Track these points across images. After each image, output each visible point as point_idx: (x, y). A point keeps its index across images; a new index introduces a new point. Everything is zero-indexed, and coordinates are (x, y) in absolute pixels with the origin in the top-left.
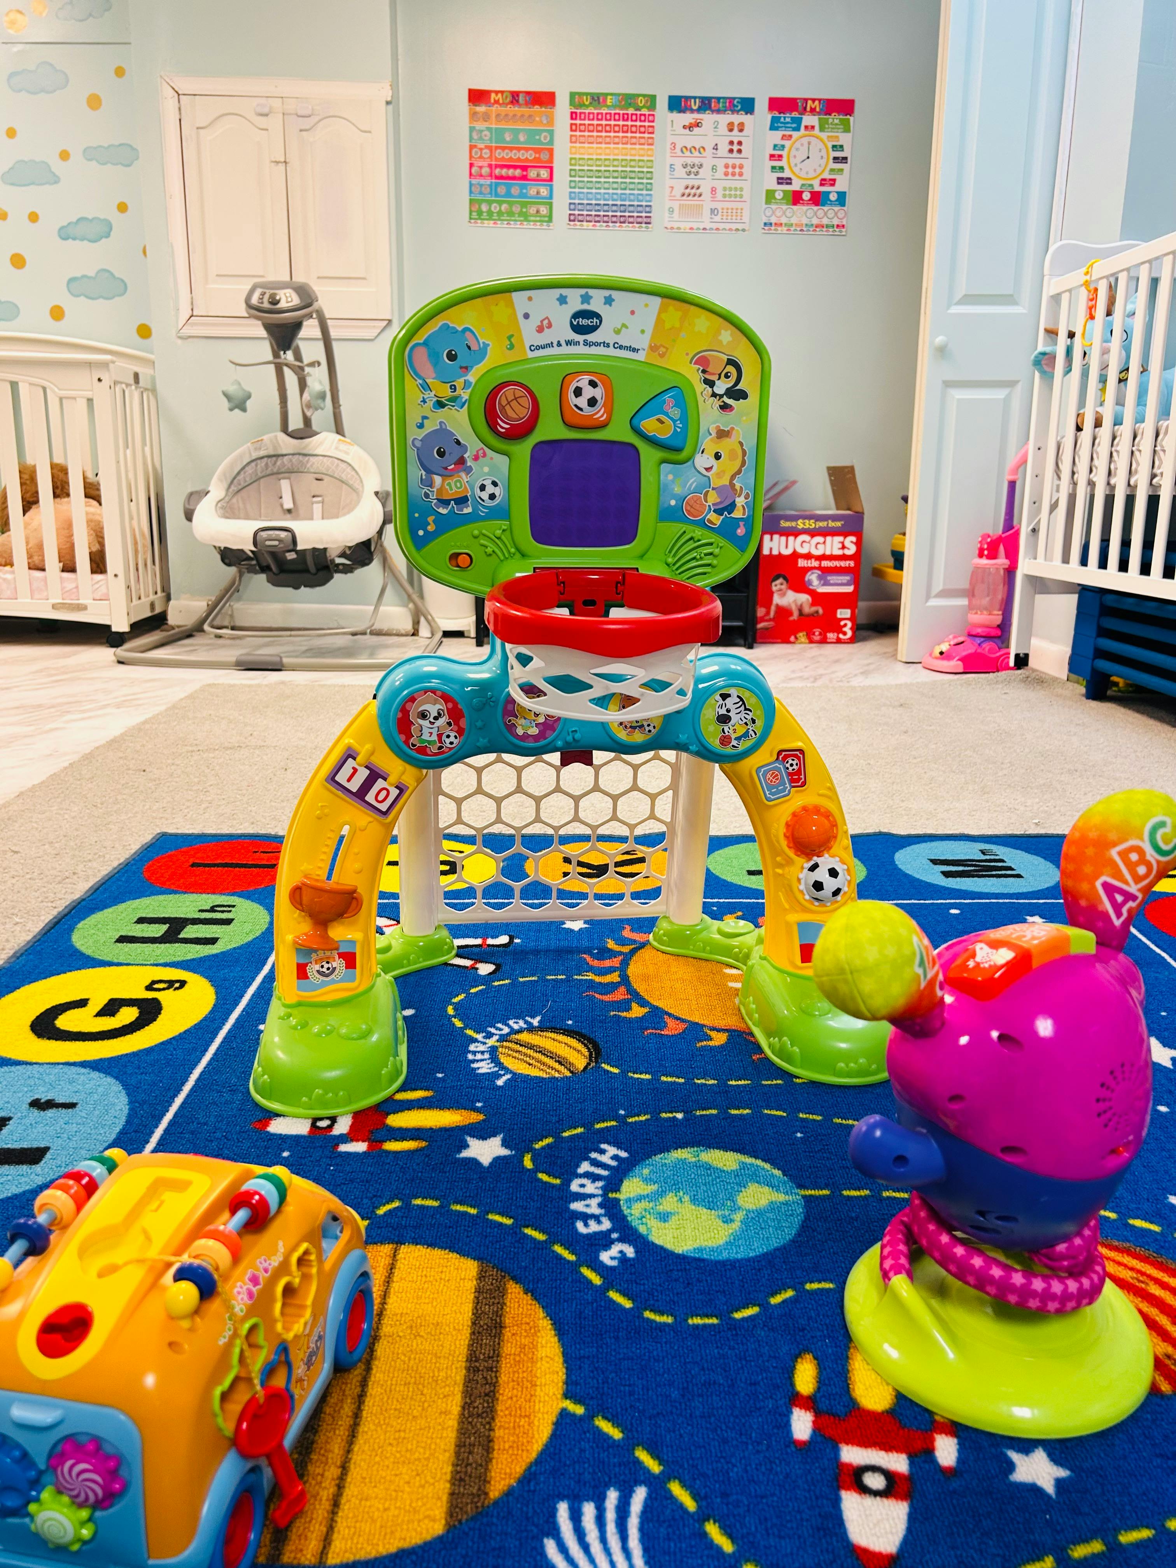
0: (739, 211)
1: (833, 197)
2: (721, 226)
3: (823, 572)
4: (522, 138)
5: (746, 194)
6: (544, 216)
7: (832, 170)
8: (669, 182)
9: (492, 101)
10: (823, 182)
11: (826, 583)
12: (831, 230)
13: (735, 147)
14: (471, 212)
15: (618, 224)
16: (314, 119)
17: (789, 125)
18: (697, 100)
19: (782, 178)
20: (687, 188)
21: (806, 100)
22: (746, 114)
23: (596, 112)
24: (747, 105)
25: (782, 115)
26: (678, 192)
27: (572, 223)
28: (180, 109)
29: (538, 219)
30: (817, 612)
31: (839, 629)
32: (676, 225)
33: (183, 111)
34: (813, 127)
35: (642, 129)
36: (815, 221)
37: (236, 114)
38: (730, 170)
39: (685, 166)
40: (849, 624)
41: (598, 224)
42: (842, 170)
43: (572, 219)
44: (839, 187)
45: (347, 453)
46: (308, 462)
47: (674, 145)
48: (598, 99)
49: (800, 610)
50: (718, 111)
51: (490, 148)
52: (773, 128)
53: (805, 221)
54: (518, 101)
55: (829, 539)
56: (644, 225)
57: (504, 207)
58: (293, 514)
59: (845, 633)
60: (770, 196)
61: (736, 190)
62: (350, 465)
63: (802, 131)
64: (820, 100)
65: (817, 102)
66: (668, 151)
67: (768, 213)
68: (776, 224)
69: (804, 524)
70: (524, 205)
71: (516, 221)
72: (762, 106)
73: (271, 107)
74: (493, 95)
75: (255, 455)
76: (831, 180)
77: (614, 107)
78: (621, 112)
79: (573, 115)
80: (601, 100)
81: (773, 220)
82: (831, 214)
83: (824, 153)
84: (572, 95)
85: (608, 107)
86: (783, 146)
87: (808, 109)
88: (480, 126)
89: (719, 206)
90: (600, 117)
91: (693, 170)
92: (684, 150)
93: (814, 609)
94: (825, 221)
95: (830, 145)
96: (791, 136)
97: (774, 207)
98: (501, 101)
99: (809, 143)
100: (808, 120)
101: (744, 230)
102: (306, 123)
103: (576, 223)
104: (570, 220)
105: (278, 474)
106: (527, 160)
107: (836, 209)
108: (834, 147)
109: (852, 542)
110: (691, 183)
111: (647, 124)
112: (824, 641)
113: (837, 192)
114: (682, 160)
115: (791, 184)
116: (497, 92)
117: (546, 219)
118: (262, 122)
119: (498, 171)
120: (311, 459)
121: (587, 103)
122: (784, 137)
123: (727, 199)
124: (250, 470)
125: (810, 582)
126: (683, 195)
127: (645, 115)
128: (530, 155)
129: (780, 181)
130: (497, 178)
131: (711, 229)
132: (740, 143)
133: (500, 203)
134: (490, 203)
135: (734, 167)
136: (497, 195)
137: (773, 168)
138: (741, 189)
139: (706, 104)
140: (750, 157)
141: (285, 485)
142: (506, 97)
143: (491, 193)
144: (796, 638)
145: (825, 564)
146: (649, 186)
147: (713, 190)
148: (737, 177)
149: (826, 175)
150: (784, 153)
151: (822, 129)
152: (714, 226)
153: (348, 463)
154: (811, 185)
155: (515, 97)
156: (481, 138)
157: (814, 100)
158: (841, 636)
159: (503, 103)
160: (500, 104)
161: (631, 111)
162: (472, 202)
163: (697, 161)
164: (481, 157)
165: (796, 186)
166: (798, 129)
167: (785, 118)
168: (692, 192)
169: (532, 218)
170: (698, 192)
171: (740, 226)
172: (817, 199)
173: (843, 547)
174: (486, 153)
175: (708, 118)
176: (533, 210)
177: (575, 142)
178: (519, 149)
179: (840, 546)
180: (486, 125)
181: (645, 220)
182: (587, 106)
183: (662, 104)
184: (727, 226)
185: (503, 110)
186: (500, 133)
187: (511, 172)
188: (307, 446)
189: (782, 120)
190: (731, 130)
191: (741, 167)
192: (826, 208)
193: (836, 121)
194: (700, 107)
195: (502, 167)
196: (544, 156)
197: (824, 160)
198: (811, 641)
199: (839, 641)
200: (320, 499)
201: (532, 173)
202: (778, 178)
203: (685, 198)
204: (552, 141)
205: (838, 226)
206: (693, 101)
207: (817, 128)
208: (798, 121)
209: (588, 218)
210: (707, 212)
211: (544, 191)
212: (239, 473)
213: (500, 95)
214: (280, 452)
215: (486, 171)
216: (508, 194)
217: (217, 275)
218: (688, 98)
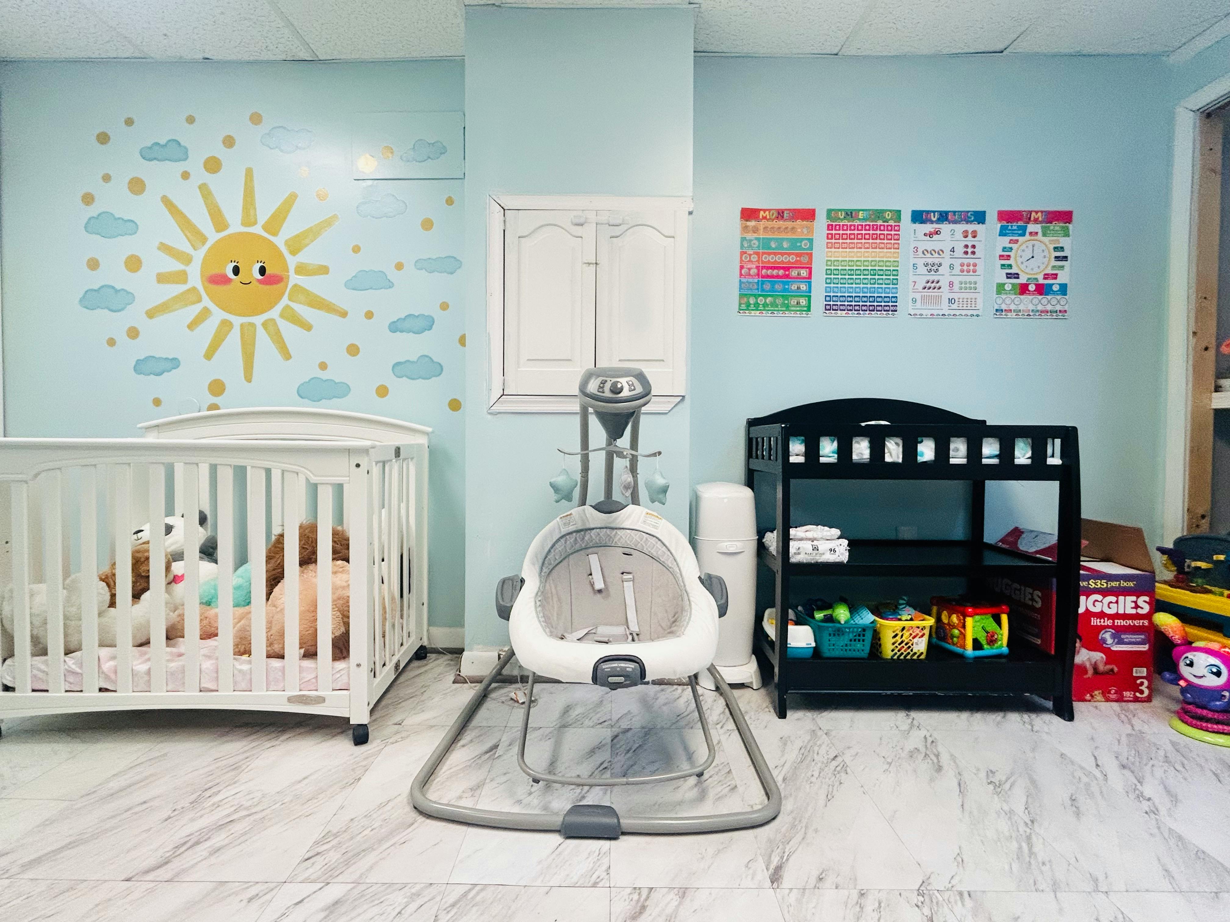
0: (973, 300)
1: (1056, 288)
2: (957, 313)
3: (1117, 631)
4: (785, 245)
5: (980, 286)
6: (804, 307)
7: (1054, 267)
8: (912, 278)
9: (761, 217)
10: (1046, 276)
11: (1121, 642)
12: (1055, 314)
13: (970, 250)
14: (740, 304)
15: (868, 312)
16: (623, 228)
17: (1016, 232)
18: (936, 213)
19: (1010, 274)
20: (928, 282)
21: (1031, 212)
22: (979, 224)
23: (849, 224)
24: (980, 217)
25: (1009, 224)
26: (920, 286)
27: (827, 312)
28: (505, 221)
29: (798, 309)
30: (1112, 670)
31: (1136, 688)
32: (918, 312)
33: (507, 224)
34: (1037, 233)
35: (889, 237)
36: (1040, 307)
37: (555, 225)
38: (965, 268)
39: (926, 265)
40: (1146, 683)
41: (850, 312)
42: (1063, 267)
43: (828, 308)
44: (1060, 280)
45: (655, 527)
46: (615, 536)
47: (916, 249)
48: (850, 214)
49: (1095, 667)
50: (955, 222)
51: (757, 254)
52: (1002, 234)
53: (1031, 307)
54: (783, 217)
55: (1121, 598)
56: (890, 313)
57: (769, 300)
58: (603, 594)
59: (1142, 692)
60: (1000, 288)
61: (970, 283)
62: (660, 540)
63: (1027, 237)
64: (1042, 212)
65: (1039, 214)
66: (912, 253)
67: (999, 301)
68: (1005, 310)
69: (1095, 584)
70: (785, 297)
71: (778, 311)
72: (992, 217)
73: (586, 218)
74: (762, 213)
75: (564, 531)
76: (1052, 274)
77: (864, 219)
78: (871, 224)
79: (830, 228)
80: (854, 215)
81: (1004, 307)
82: (1054, 302)
83: (1046, 253)
84: (829, 211)
85: (859, 219)
86: (1011, 249)
87: (1032, 219)
88: (749, 236)
89: (956, 296)
90: (853, 228)
91: (933, 268)
92: (925, 252)
93: (1109, 667)
94: (1049, 307)
95: (1052, 247)
96: (1017, 241)
97: (1004, 296)
98: (768, 217)
99: (1033, 246)
100: (1031, 227)
101: (978, 316)
102: (617, 231)
103: (831, 311)
104: (826, 310)
105: (586, 549)
106: (789, 262)
107: (1059, 297)
108: (1056, 249)
109: (1145, 602)
110: (931, 278)
111: (893, 233)
112: (1120, 699)
113: (1060, 284)
114: (923, 261)
115: (1018, 278)
116: (765, 211)
117: (805, 309)
118: (578, 230)
119: (764, 272)
120: (619, 532)
121: (843, 217)
122: (1011, 241)
123: (963, 291)
124: (559, 547)
125: (1104, 641)
126: (925, 288)
127: (891, 226)
128: (792, 259)
129: (1009, 276)
130: (763, 277)
131: (949, 315)
132: (974, 247)
133: (765, 296)
134: (756, 296)
135: (968, 265)
136: (763, 290)
137: (1003, 265)
138: (975, 283)
139: (944, 217)
140: (982, 256)
141: (594, 559)
142: (773, 214)
143: (758, 289)
144: (1092, 696)
145: (1118, 622)
146: (895, 281)
147: (951, 284)
148: (971, 273)
149: (1049, 271)
150: (1012, 254)
151: (1044, 235)
152: (952, 312)
153: (657, 538)
154: (1036, 279)
155: (780, 214)
156: (750, 246)
157: (1037, 212)
158: (1138, 694)
159: (770, 219)
160: (768, 220)
161: (880, 223)
162: (741, 296)
163: (937, 261)
164: (750, 261)
165: (1023, 280)
166: (1023, 235)
167: (1012, 226)
168: (932, 286)
169: (792, 309)
170: (938, 285)
171: (975, 313)
172: (1041, 290)
173: (1137, 607)
174: (754, 258)
175: (945, 228)
176: (794, 302)
177: (831, 248)
178: (782, 254)
179: (1133, 605)
180: (756, 235)
181: (892, 308)
182: (842, 220)
183: (906, 217)
184: (964, 312)
185: (769, 224)
186: (766, 243)
187: (775, 272)
188: (616, 519)
189: (1010, 228)
190: (966, 237)
191: (975, 265)
192: (1049, 297)
193: (1057, 228)
194: (938, 219)
195: (768, 268)
196: (805, 259)
197: (1047, 259)
198: (1108, 700)
199: (1136, 700)
200: (630, 576)
201: (794, 273)
202: (1007, 274)
203: (926, 290)
204: (811, 248)
205: (1060, 311)
206: (932, 214)
207: (1040, 234)
208: (1024, 229)
209: (842, 308)
210: (945, 301)
211: (803, 287)
212: (549, 551)
213: (767, 213)
214: (588, 526)
215: (754, 271)
216: (773, 290)
217: (528, 360)
218: (928, 212)
